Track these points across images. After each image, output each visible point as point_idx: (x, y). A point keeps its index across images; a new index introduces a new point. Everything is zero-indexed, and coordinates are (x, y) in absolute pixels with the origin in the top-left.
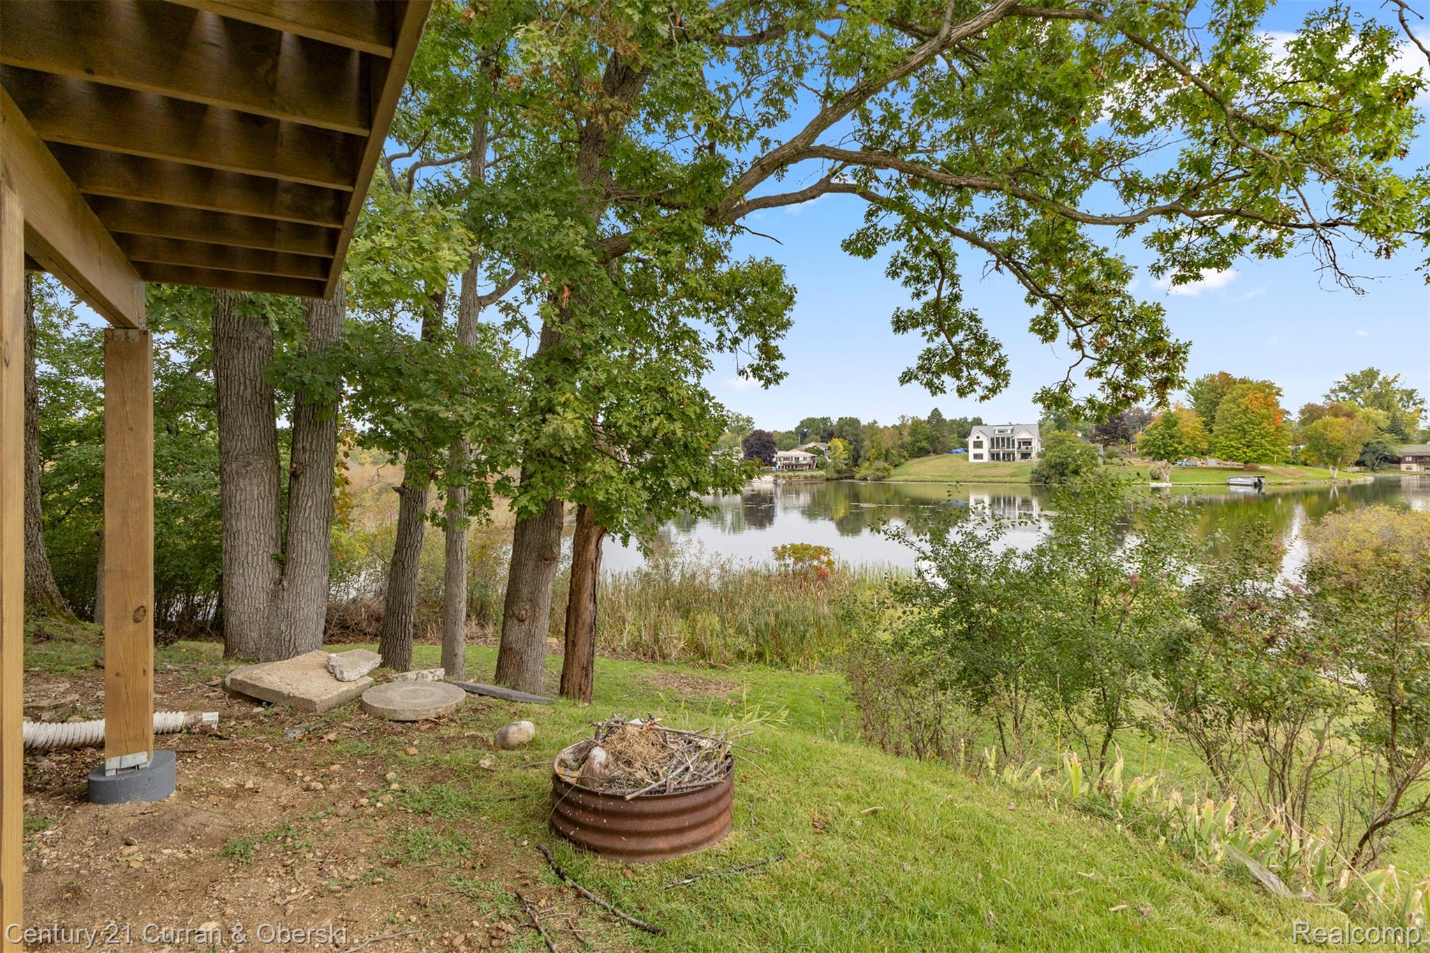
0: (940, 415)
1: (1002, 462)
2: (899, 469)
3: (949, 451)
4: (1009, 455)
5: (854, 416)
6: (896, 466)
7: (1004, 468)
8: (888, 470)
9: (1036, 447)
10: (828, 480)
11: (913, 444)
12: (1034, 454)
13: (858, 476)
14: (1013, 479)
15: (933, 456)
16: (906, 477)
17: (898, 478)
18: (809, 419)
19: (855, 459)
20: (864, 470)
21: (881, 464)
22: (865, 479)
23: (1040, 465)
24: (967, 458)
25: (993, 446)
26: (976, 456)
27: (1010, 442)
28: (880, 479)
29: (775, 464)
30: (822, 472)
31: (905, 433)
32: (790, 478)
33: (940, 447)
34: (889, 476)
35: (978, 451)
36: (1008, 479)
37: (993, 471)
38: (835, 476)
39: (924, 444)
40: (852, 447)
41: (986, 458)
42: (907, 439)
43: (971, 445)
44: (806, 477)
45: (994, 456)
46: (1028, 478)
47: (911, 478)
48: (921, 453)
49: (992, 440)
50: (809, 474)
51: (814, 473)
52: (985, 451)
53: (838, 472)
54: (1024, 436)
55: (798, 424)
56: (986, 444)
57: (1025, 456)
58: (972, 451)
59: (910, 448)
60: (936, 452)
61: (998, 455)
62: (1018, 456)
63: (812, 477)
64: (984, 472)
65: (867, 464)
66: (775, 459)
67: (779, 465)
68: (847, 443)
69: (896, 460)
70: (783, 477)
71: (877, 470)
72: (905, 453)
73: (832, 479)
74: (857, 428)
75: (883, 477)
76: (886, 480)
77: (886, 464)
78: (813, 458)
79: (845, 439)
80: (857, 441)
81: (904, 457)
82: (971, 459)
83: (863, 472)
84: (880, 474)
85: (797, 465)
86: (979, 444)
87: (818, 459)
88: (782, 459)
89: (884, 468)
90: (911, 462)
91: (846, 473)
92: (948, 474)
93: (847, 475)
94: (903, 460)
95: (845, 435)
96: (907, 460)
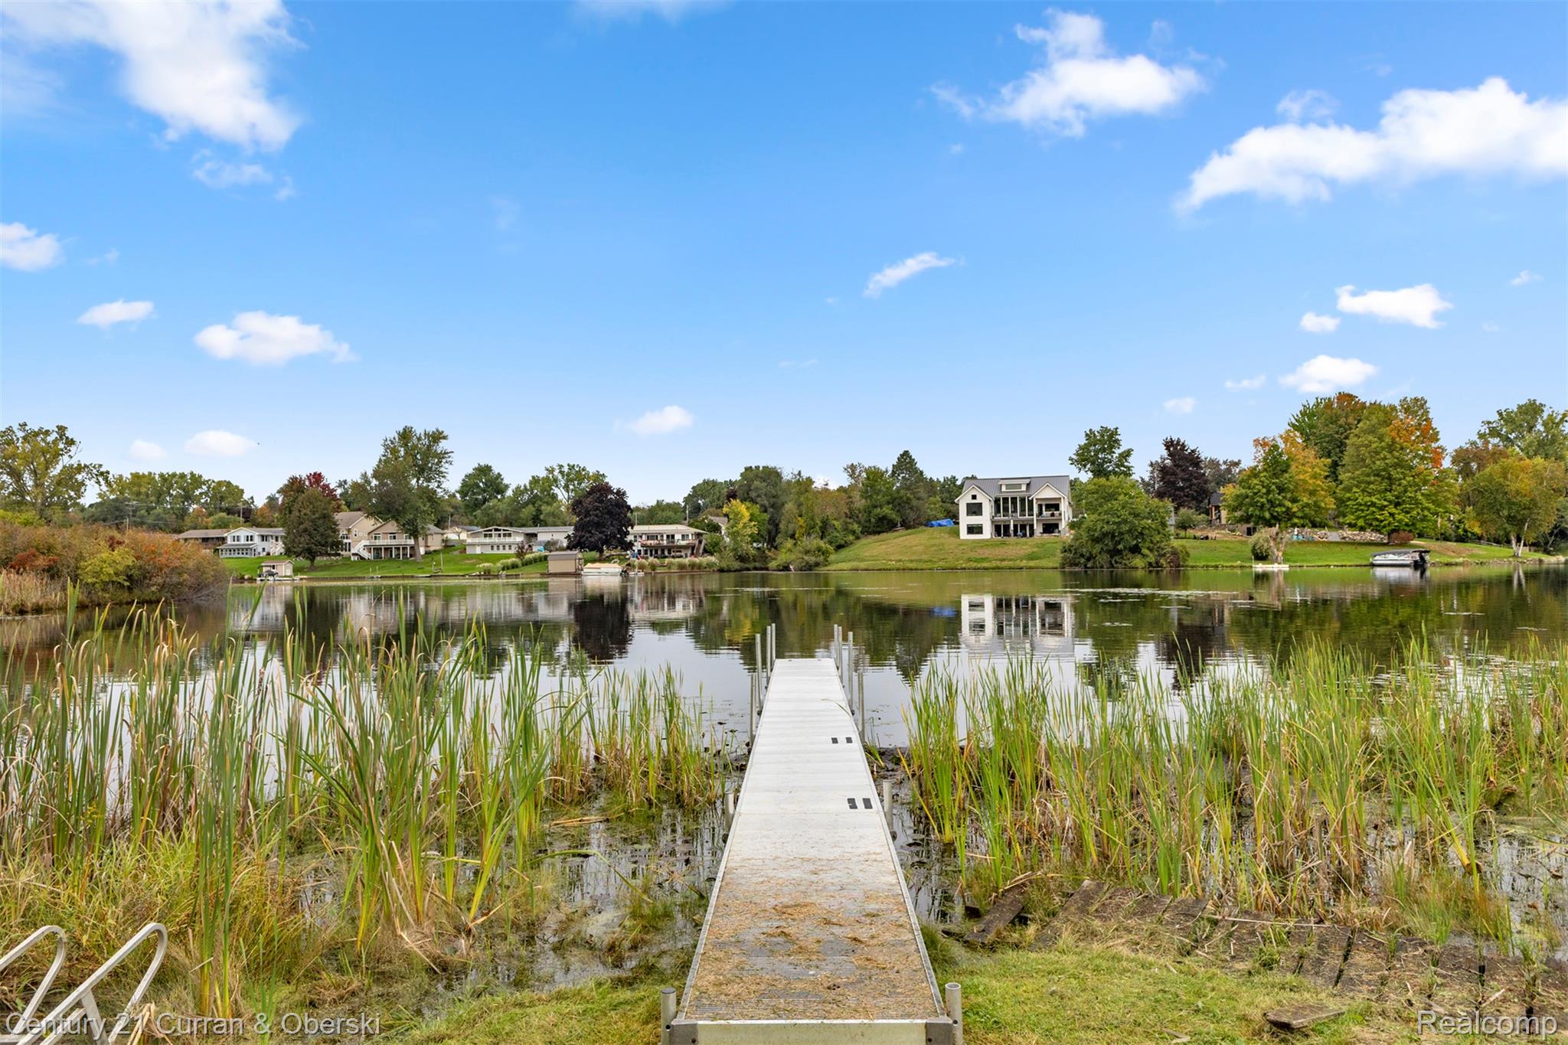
0: (912, 462)
1: (1012, 539)
2: (844, 553)
3: (928, 524)
4: (1023, 527)
5: (771, 464)
6: (839, 547)
7: (1017, 548)
8: (825, 553)
9: (1066, 512)
10: (721, 570)
11: (868, 511)
12: (1063, 525)
13: (773, 564)
14: (1032, 564)
15: (902, 531)
16: (855, 564)
17: (840, 567)
18: (706, 483)
19: (771, 535)
20: (786, 553)
21: (815, 542)
22: (786, 568)
23: (1076, 539)
24: (957, 533)
25: (998, 511)
26: (972, 530)
27: (1026, 504)
28: (810, 567)
29: (630, 545)
30: (712, 559)
31: (857, 495)
32: (653, 567)
33: (912, 516)
34: (826, 563)
35: (974, 520)
36: (1024, 563)
37: (1001, 552)
38: (737, 565)
39: (887, 510)
40: (766, 516)
41: (988, 533)
42: (860, 503)
43: (962, 510)
44: (682, 567)
45: (1000, 529)
46: (1057, 560)
47: (863, 565)
48: (882, 526)
49: (997, 501)
50: (686, 561)
51: (697, 560)
52: (985, 520)
53: (742, 559)
54: (1048, 493)
55: (687, 491)
56: (988, 509)
57: (1050, 528)
58: (965, 520)
59: (862, 517)
60: (906, 525)
61: (1007, 527)
62: (1038, 529)
63: (693, 566)
64: (986, 553)
65: (789, 543)
66: (630, 538)
67: (637, 547)
68: (756, 509)
69: (840, 537)
70: (642, 567)
71: (807, 552)
72: (855, 526)
73: (729, 571)
74: (775, 485)
75: (817, 564)
76: (822, 570)
77: (822, 544)
78: (698, 535)
79: (753, 501)
80: (774, 506)
81: (854, 532)
82: (964, 534)
83: (782, 557)
84: (812, 559)
85: (670, 549)
86: (975, 509)
87: (707, 537)
88: (644, 537)
89: (819, 549)
90: (864, 541)
91: (755, 561)
92: (924, 557)
93: (758, 565)
94: (851, 538)
95: (753, 494)
96: (858, 538)
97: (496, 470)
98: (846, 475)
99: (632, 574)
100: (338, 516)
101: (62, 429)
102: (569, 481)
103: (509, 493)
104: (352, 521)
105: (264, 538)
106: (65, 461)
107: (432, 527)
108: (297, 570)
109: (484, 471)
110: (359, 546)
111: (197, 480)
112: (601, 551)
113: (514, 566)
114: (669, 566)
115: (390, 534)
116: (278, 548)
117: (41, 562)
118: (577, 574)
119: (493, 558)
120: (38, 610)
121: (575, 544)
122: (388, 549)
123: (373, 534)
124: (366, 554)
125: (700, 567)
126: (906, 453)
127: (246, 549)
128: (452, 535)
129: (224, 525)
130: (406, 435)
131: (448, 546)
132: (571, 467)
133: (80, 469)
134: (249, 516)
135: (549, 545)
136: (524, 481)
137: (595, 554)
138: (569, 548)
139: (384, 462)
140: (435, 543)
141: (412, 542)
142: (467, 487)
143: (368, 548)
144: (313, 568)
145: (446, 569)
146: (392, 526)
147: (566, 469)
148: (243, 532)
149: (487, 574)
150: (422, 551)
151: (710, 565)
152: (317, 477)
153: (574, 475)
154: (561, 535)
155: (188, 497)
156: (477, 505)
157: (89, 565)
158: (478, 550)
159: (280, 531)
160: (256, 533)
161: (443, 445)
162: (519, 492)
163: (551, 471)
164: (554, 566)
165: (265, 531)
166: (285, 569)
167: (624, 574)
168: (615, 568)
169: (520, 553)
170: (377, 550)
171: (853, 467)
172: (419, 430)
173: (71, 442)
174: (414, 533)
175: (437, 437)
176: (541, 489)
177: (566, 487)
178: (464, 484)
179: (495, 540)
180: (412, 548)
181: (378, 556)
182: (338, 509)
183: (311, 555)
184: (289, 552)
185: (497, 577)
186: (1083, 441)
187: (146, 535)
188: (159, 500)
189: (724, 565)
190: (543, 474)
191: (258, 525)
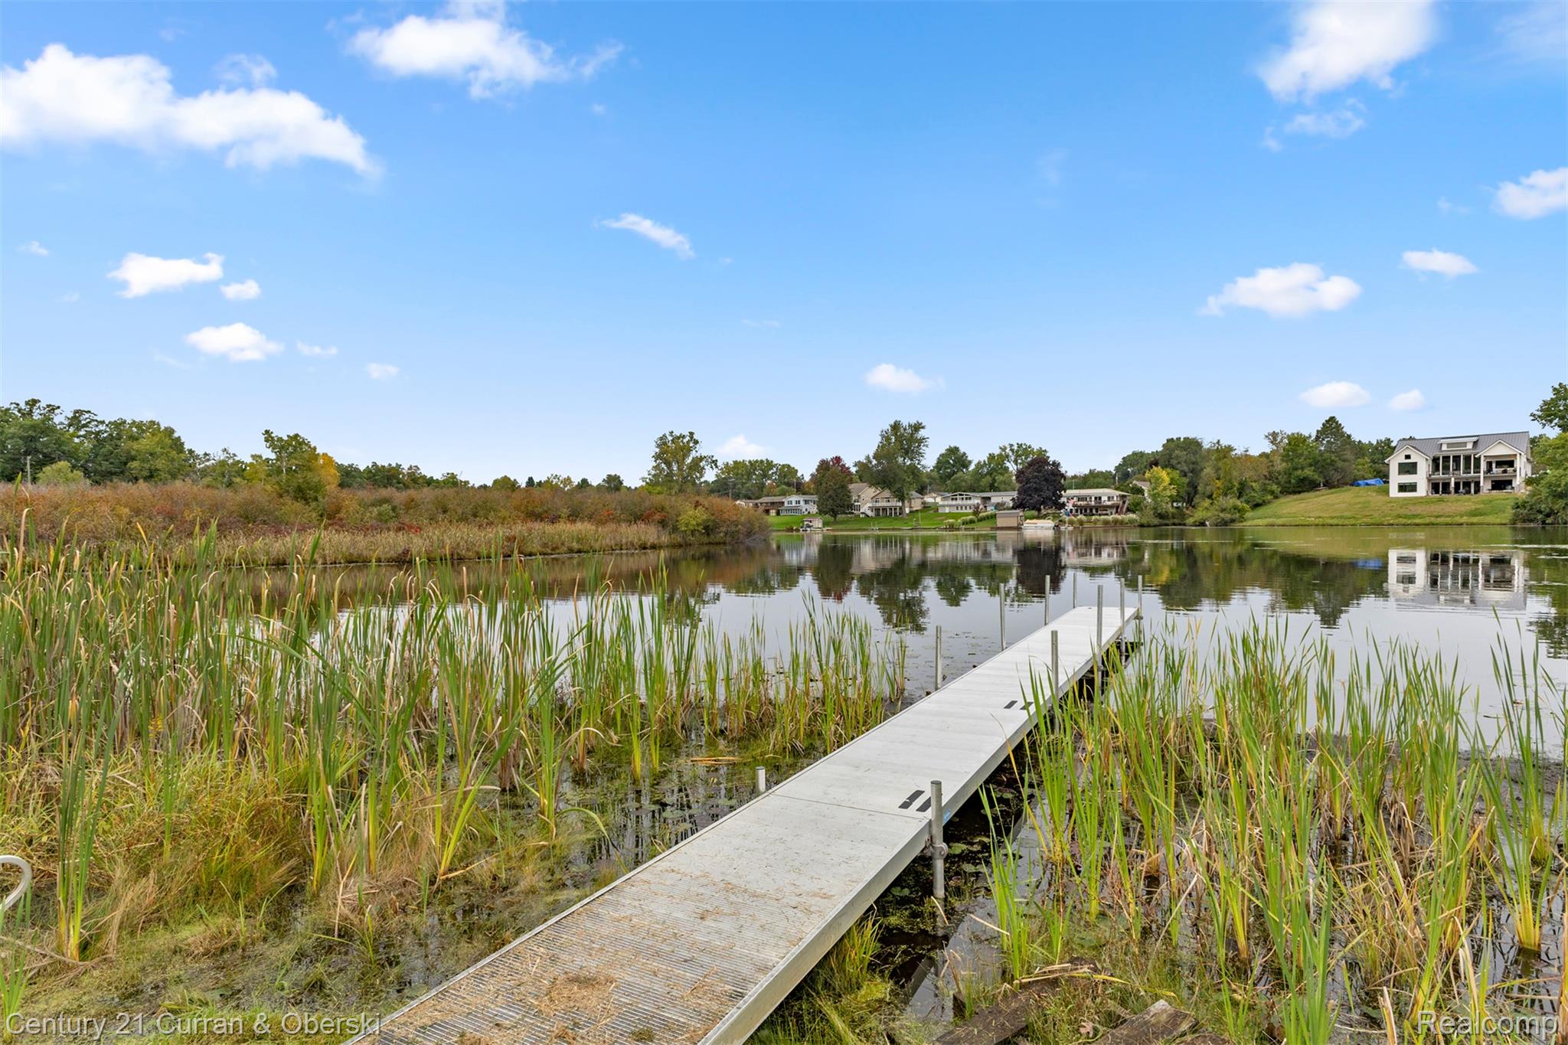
0: (1339, 426)
1: (1453, 496)
2: (1260, 511)
3: (1354, 483)
4: (1467, 484)
5: (1191, 436)
6: (1257, 506)
7: (1457, 505)
8: (1241, 511)
9: (1523, 469)
10: (1142, 526)
11: (1288, 473)
12: (1518, 482)
13: (1191, 520)
14: (1475, 520)
15: (1324, 491)
16: (1271, 520)
17: (1256, 523)
18: (1134, 454)
19: (1189, 496)
20: (1203, 511)
21: (1232, 501)
22: (1203, 524)
23: (1533, 495)
24: (1387, 492)
25: (1436, 468)
26: (1403, 488)
27: (1471, 462)
28: (1225, 523)
29: (1063, 505)
30: (1134, 516)
31: (1277, 460)
32: (1081, 523)
33: (1336, 476)
34: (1242, 519)
35: (1407, 479)
36: (1465, 519)
37: (1437, 509)
38: (1156, 521)
39: (1308, 472)
40: (1186, 480)
41: (1423, 490)
42: (1280, 466)
43: (1394, 469)
44: (1106, 523)
45: (1439, 487)
46: (1509, 514)
47: (1280, 521)
48: (1303, 486)
49: (1435, 460)
50: (1110, 518)
51: (1119, 517)
52: (1421, 479)
53: (1161, 516)
54: (1500, 450)
55: (1118, 461)
56: (1424, 468)
57: (1501, 485)
58: (1396, 479)
59: (1282, 479)
60: (1329, 485)
61: (1446, 485)
62: (1485, 486)
63: (1116, 522)
64: (1419, 510)
65: (1207, 502)
66: (1063, 500)
67: (1069, 506)
68: (1176, 474)
69: (1257, 497)
70: (1071, 523)
71: (1223, 510)
72: (1274, 487)
73: (1149, 526)
74: (1195, 453)
75: (1233, 521)
76: (1237, 526)
77: (1238, 503)
78: (1123, 497)
79: (1173, 467)
80: (1195, 471)
81: (1272, 492)
82: (1394, 492)
83: (1199, 514)
84: (1227, 516)
85: (1099, 508)
86: (1409, 468)
87: (1131, 498)
88: (1075, 499)
89: (1235, 508)
90: (1283, 500)
91: (1174, 518)
92: (1347, 514)
93: (1176, 521)
94: (1269, 497)
95: (1174, 462)
96: (1276, 497)
97: (962, 450)
98: (1267, 442)
99: (1062, 528)
100: (851, 487)
101: (691, 434)
102: (1018, 456)
103: (972, 467)
104: (861, 490)
105: (806, 502)
106: (693, 454)
107: (914, 494)
108: (825, 524)
109: (953, 451)
110: (866, 508)
111: (770, 464)
112: (1039, 510)
113: (972, 522)
114: (1095, 522)
115: (887, 500)
116: (814, 509)
117: (657, 517)
118: (1018, 528)
119: (955, 516)
120: (654, 547)
121: (1019, 505)
122: (884, 509)
123: (875, 499)
124: (870, 513)
125: (1122, 523)
126: (1332, 419)
127: (795, 510)
128: (929, 499)
129: (784, 494)
130: (896, 427)
131: (926, 507)
132: (1020, 446)
133: (701, 459)
134: (799, 487)
135: (999, 506)
136: (983, 457)
137: (1035, 513)
138: (1013, 508)
139: (881, 447)
140: (917, 505)
141: (900, 504)
142: (942, 463)
143: (871, 508)
144: (836, 522)
145: (922, 524)
146: (887, 493)
147: (1015, 448)
148: (794, 498)
149: (952, 527)
150: (907, 510)
151: (1131, 521)
152: (838, 459)
153: (1022, 451)
154: (1007, 498)
155: (765, 475)
156: (949, 476)
157: (683, 518)
158: (947, 510)
159: (815, 498)
160: (801, 498)
161: (922, 433)
162: (979, 465)
163: (1004, 449)
164: (1000, 522)
165: (807, 497)
166: (818, 523)
167: (1056, 528)
168: (1049, 523)
169: (976, 512)
170: (877, 510)
171: (1274, 435)
172: (905, 423)
173: (696, 442)
174: (902, 498)
175: (918, 427)
176: (996, 463)
177: (1016, 462)
178: (939, 461)
179: (959, 502)
180: (901, 508)
181: (878, 515)
182: (851, 481)
183: (835, 514)
184: (821, 512)
185: (958, 529)
186: (1549, 395)
187: (719, 500)
188: (749, 479)
189: (1144, 521)
190: (997, 452)
191: (804, 494)
